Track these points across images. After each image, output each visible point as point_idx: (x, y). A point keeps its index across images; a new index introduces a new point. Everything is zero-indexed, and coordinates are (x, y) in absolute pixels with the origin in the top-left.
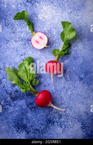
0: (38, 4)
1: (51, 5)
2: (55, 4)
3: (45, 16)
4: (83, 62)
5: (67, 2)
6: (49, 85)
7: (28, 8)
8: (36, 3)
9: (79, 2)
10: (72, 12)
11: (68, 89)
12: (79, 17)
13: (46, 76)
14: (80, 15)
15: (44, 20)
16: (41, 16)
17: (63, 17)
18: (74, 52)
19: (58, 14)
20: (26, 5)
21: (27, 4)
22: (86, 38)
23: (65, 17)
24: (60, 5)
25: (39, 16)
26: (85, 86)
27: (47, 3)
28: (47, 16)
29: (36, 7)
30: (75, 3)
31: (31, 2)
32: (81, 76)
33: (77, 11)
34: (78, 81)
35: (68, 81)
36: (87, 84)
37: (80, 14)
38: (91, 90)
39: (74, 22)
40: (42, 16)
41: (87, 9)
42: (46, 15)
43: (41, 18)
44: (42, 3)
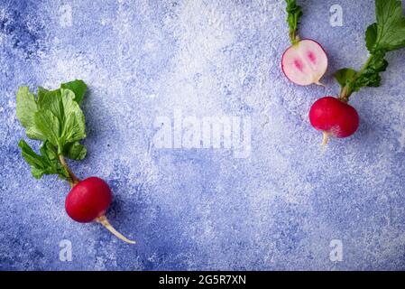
0: (43, 55)
1: (80, 58)
2: (91, 57)
4: (157, 220)
5: (124, 53)
7: (17, 63)
8: (39, 52)
9: (154, 55)
10: (134, 80)
12: (153, 96)
14: (156, 89)
17: (109, 92)
20: (10, 55)
21: (15, 51)
22: (169, 156)
23: (114, 95)
24: (103, 61)
27: (70, 53)
29: (38, 62)
30: (146, 58)
31: (24, 47)
32: (150, 259)
33: (148, 79)
37: (157, 87)
39: (139, 109)
44: (55, 51)
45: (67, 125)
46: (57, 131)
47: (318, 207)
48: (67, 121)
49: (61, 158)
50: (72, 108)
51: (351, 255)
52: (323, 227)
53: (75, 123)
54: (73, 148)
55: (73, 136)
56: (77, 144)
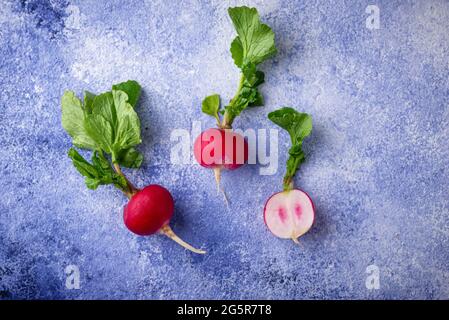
0: (69, 34)
1: (111, 35)
2: (123, 33)
3: (90, 68)
4: (204, 207)
5: (158, 27)
6: (101, 275)
7: (42, 44)
8: (65, 31)
9: (192, 27)
10: (171, 56)
11: (157, 287)
12: (192, 72)
13: (93, 249)
14: (195, 64)
15: (87, 81)
16: (79, 69)
17: (144, 70)
18: (178, 177)
19: (129, 63)
20: (33, 36)
21: (39, 31)
23: (150, 73)
24: (135, 37)
25: (74, 69)
26: (210, 279)
27: (99, 31)
28: (96, 69)
29: (65, 42)
30: (183, 30)
31: (48, 27)
33: (187, 54)
34: (190, 265)
35: (160, 264)
36: (216, 274)
37: (196, 61)
38: (227, 293)
39: (178, 87)
40: (84, 68)
41: (217, 46)
42: (94, 66)
43: (80, 75)
45: (120, 130)
46: (109, 137)
47: (380, 184)
48: (121, 125)
49: (116, 166)
50: (126, 111)
51: (419, 234)
52: (387, 205)
53: (129, 127)
54: (128, 155)
55: (127, 142)
56: (132, 150)
